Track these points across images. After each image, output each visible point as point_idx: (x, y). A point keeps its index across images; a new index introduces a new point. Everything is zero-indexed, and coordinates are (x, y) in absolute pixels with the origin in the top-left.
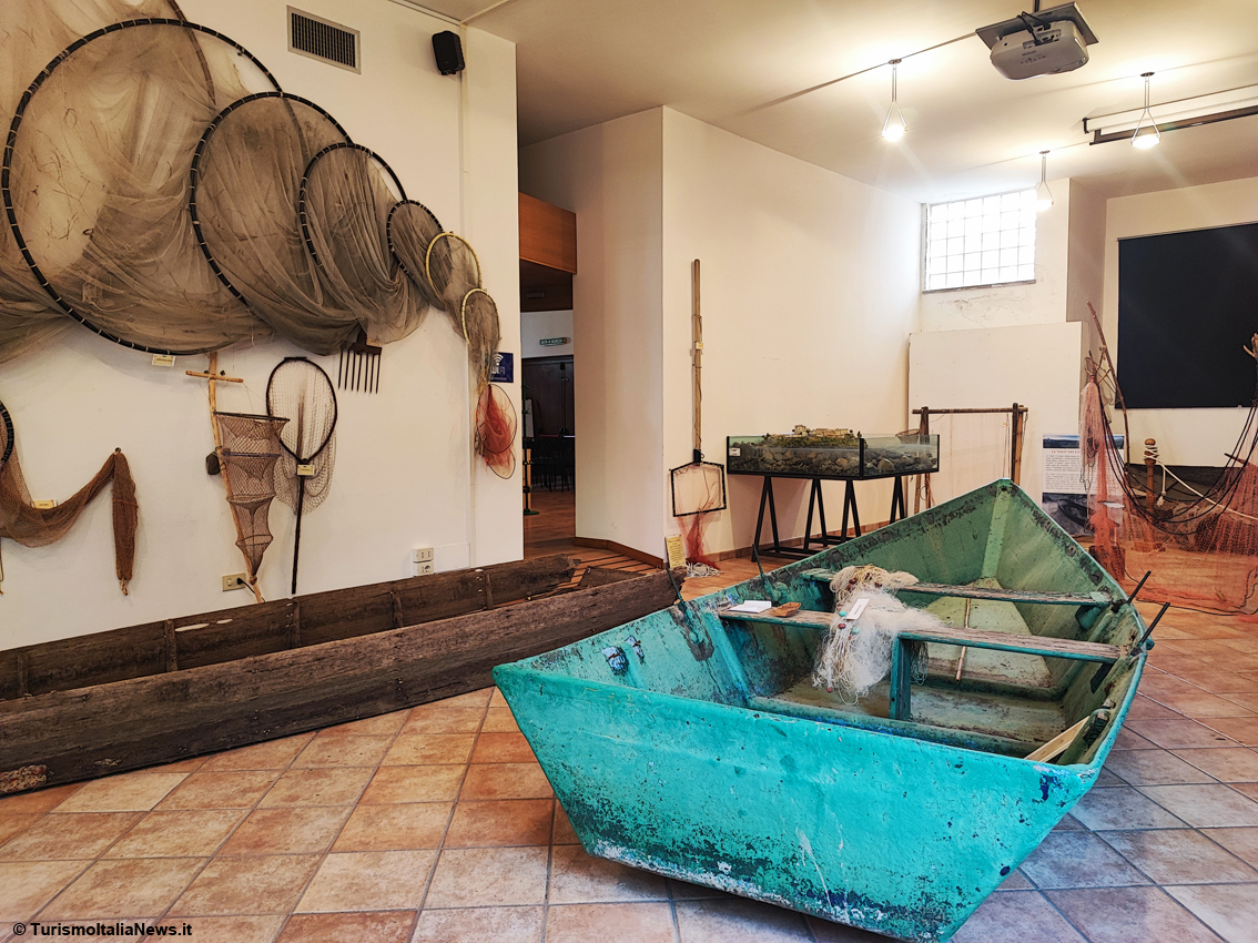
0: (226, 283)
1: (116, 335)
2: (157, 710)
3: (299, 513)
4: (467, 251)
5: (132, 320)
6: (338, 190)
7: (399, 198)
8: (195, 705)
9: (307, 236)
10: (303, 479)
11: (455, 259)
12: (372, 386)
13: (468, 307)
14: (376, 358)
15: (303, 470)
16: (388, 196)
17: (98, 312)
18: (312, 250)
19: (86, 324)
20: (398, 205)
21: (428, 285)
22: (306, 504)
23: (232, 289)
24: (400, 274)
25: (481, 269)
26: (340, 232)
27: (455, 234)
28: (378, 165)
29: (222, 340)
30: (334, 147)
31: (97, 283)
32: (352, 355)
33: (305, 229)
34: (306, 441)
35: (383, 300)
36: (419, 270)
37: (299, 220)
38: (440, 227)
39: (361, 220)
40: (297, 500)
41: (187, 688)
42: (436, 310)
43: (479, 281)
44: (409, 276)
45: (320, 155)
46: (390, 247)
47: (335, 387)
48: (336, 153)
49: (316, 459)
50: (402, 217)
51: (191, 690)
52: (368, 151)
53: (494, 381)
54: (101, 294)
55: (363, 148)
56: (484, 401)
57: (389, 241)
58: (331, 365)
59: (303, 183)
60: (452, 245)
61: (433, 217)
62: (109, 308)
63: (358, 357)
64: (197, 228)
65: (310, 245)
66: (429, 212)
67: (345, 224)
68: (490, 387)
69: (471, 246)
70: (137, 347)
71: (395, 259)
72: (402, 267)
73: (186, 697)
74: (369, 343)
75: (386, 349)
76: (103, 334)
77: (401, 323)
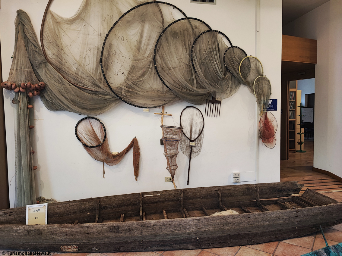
0: (165, 84)
1: (132, 103)
2: (110, 234)
3: (190, 158)
4: (257, 62)
5: (135, 99)
6: (205, 47)
7: (229, 46)
8: (121, 235)
9: (193, 65)
10: (192, 147)
11: (252, 65)
12: (218, 114)
13: (257, 83)
14: (219, 105)
15: (192, 144)
16: (225, 46)
17: (126, 97)
18: (194, 69)
19: (123, 101)
20: (228, 49)
21: (240, 77)
22: (193, 155)
23: (166, 86)
24: (228, 74)
25: (263, 68)
26: (205, 62)
27: (252, 56)
28: (221, 36)
29: (164, 102)
30: (204, 33)
31: (126, 88)
32: (210, 104)
33: (192, 63)
34: (193, 134)
35: (221, 84)
36: (236, 72)
37: (190, 60)
38: (246, 54)
39: (213, 57)
40: (189, 154)
41: (119, 228)
42: (244, 86)
43: (262, 73)
44: (232, 74)
45: (199, 36)
46: (225, 64)
47: (204, 115)
48: (205, 35)
49: (196, 140)
50: (230, 53)
51: (120, 229)
52: (217, 31)
53: (267, 110)
54: (127, 91)
55: (216, 31)
56: (263, 118)
57: (224, 62)
58: (202, 108)
59: (193, 47)
60: (251, 60)
61: (243, 51)
62: (129, 95)
63: (212, 105)
64: (156, 67)
65: (194, 68)
66: (241, 49)
67: (207, 59)
68: (266, 113)
69: (259, 60)
70: (138, 107)
71: (227, 69)
72: (229, 71)
73: (118, 232)
74: (216, 100)
75: (223, 102)
76: (128, 103)
77: (228, 91)
